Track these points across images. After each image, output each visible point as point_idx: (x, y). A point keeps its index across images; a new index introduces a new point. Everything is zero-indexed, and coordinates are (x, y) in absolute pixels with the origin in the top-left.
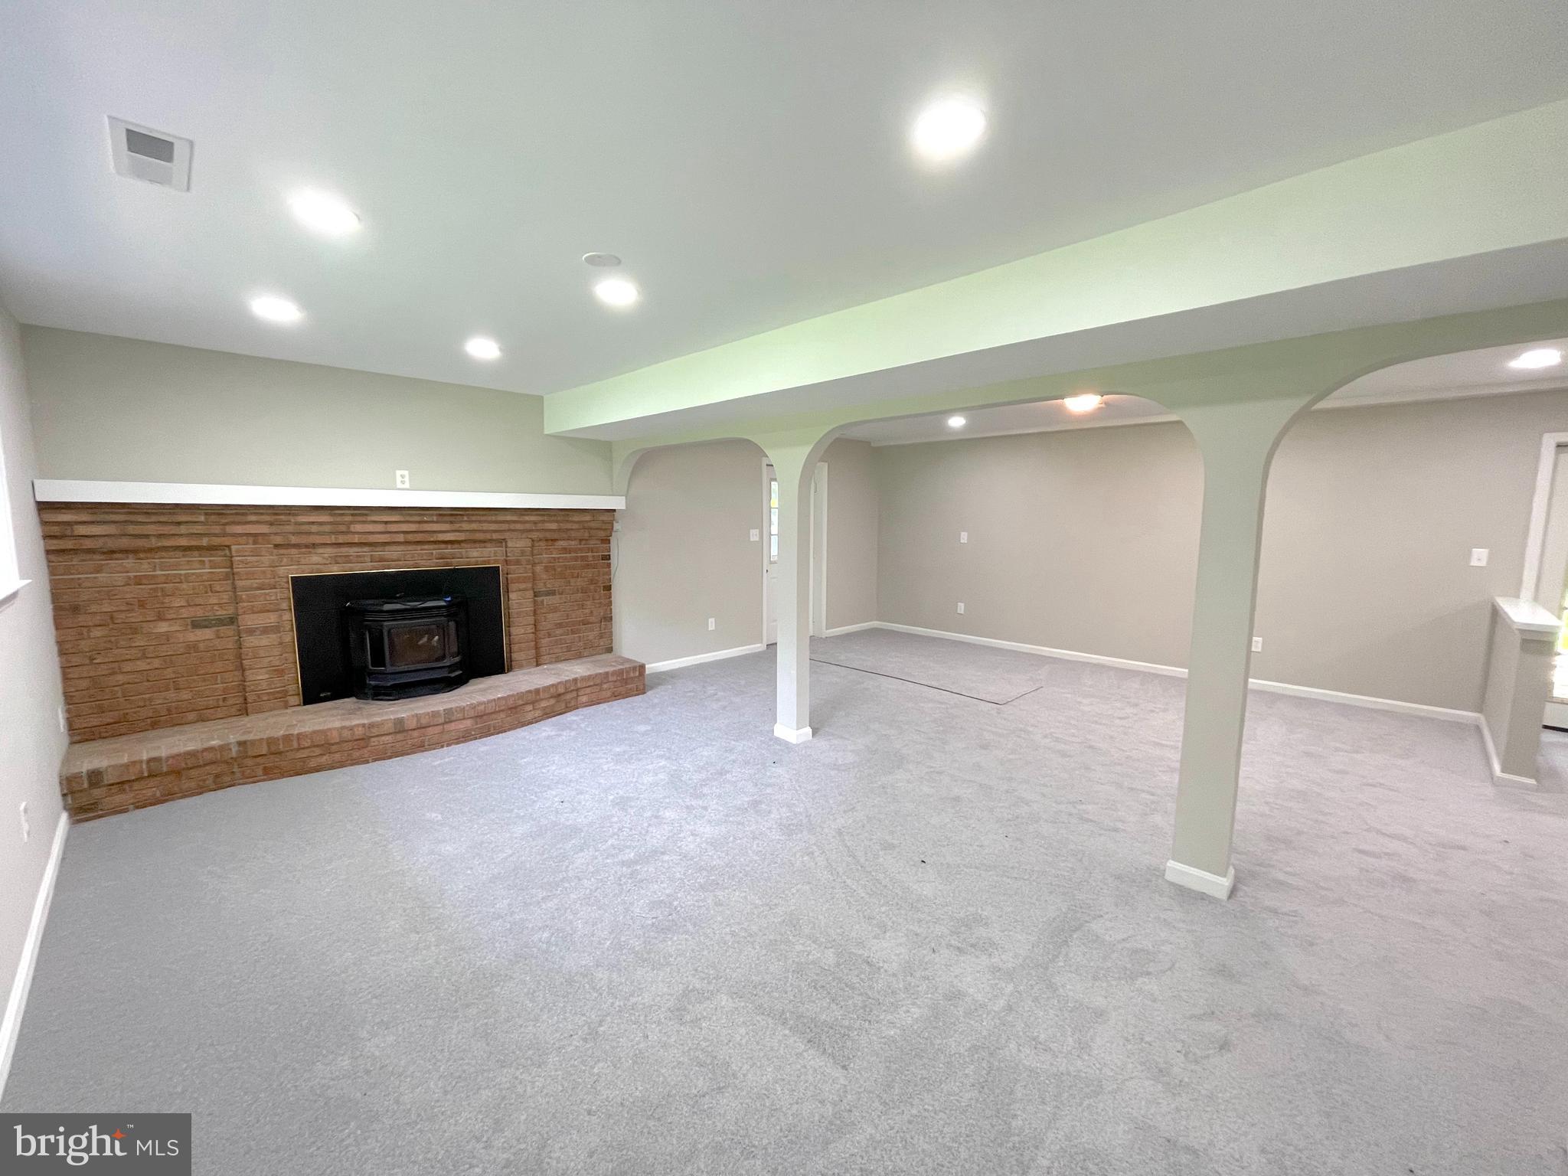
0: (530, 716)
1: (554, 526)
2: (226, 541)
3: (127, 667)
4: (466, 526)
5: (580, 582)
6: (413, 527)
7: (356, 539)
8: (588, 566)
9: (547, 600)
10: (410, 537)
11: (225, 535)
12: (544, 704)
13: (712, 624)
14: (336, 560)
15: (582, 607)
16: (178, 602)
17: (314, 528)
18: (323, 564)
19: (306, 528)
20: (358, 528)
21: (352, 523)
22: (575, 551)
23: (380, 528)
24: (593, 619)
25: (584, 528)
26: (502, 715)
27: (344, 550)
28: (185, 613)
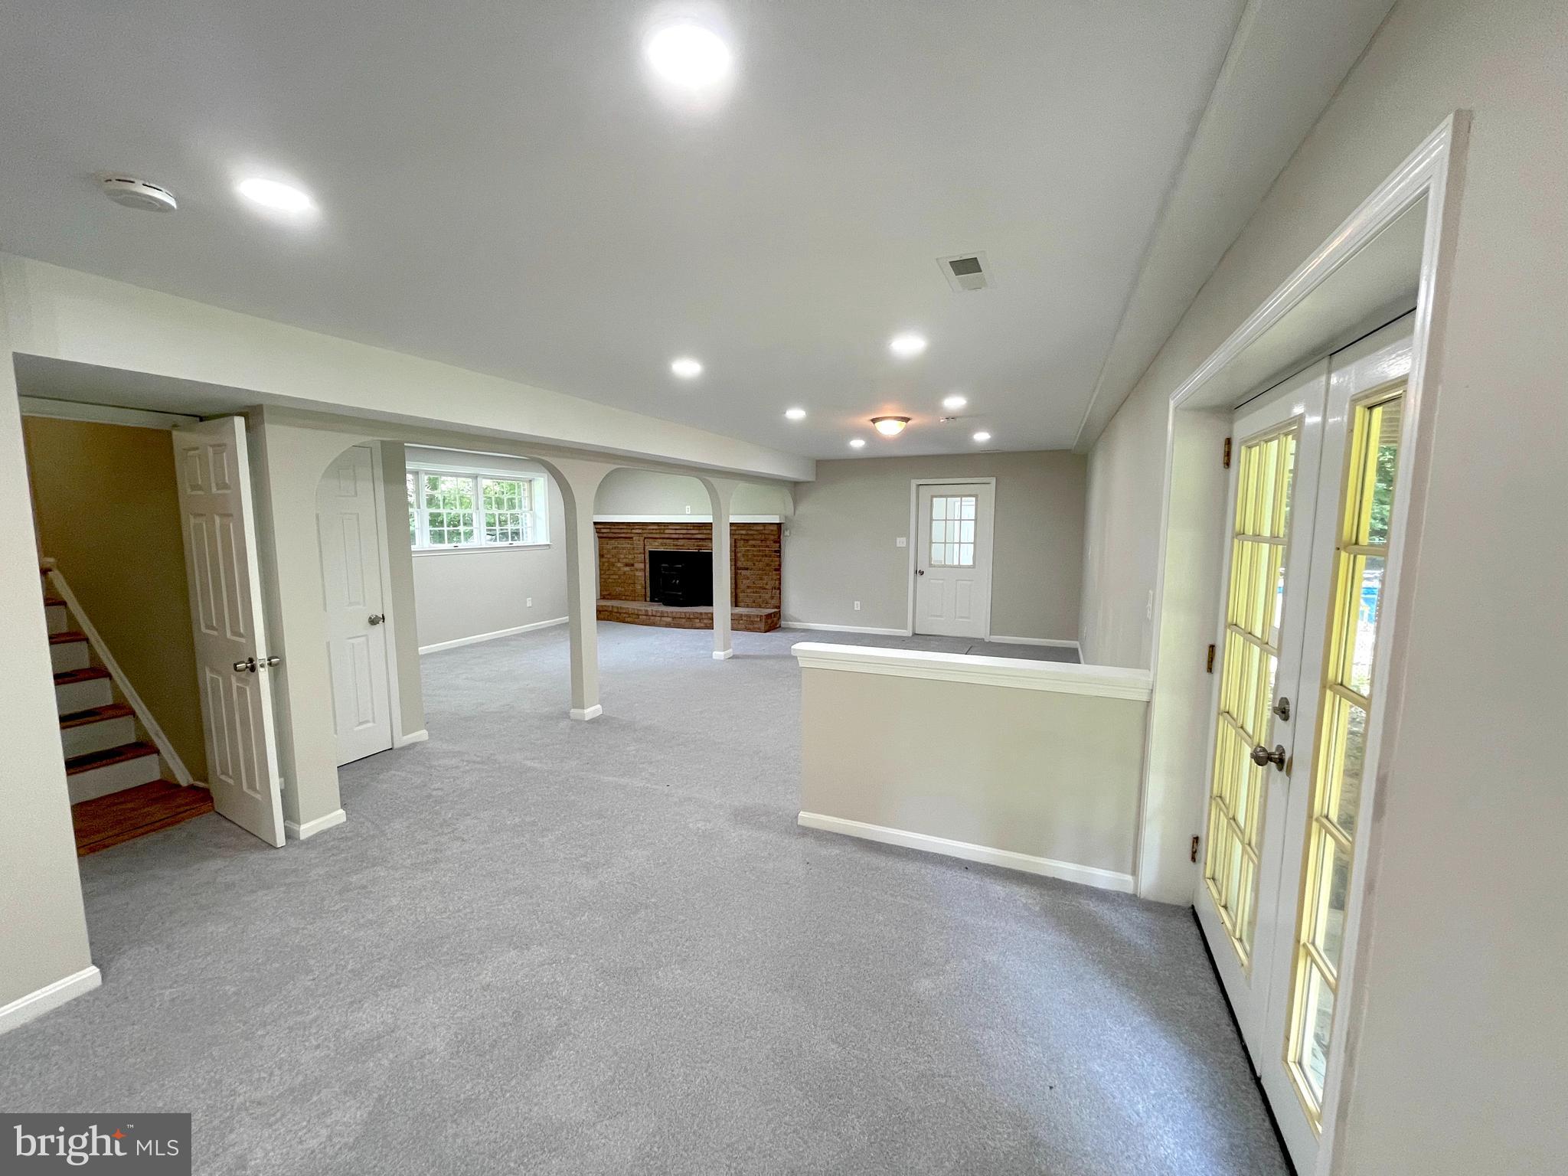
0: (698, 625)
1: (744, 532)
2: (633, 535)
3: (612, 577)
4: (705, 532)
5: (761, 565)
6: (684, 532)
7: (667, 536)
8: (766, 556)
9: (744, 572)
10: (685, 536)
11: (631, 533)
12: (705, 621)
13: (857, 605)
14: (662, 544)
15: (761, 579)
16: (622, 556)
17: (654, 531)
18: (657, 546)
19: (651, 531)
20: (667, 531)
21: (665, 529)
22: (759, 546)
23: (673, 532)
24: (767, 587)
25: (761, 534)
26: (684, 620)
27: (665, 541)
28: (625, 560)
